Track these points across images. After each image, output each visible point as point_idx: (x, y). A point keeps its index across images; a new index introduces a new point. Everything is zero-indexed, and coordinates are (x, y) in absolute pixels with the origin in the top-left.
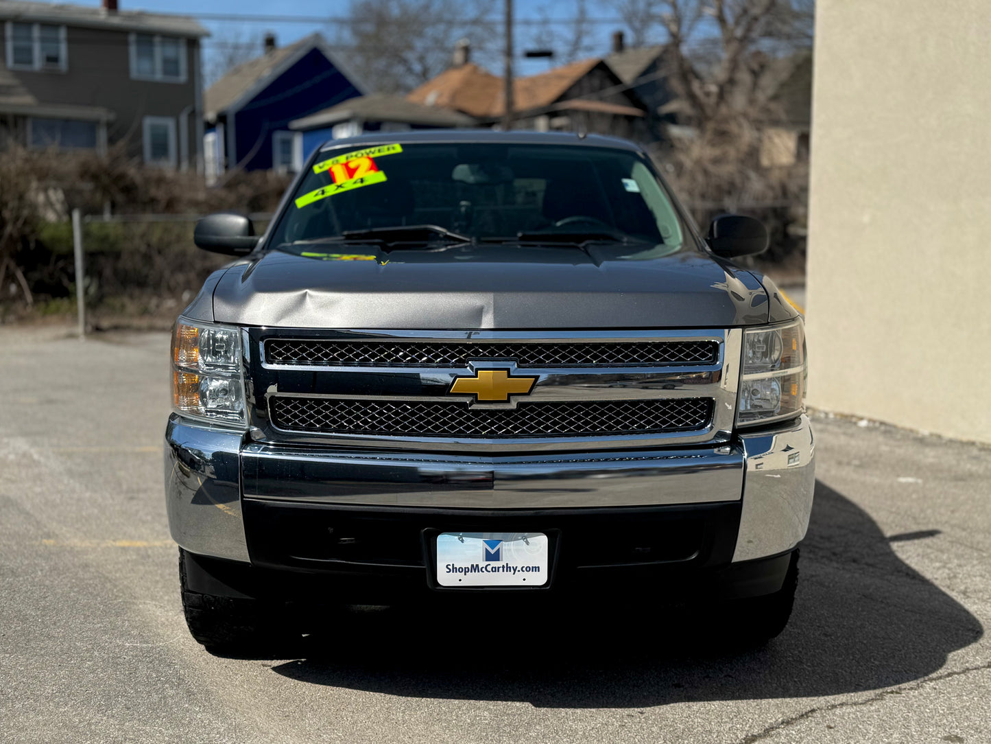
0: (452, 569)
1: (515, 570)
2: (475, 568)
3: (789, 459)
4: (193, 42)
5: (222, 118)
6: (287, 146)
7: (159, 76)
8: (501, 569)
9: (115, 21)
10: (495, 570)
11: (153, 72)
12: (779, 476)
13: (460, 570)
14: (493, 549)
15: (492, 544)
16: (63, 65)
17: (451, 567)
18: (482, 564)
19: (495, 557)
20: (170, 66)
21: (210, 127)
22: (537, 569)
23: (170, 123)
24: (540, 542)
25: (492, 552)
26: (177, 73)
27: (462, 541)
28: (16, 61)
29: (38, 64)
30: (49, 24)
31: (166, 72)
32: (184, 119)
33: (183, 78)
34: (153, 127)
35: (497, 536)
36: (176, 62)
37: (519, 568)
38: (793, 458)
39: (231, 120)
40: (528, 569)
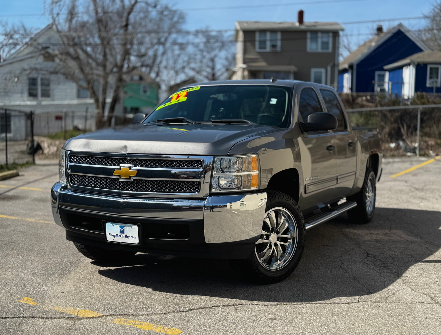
0: (111, 235)
1: (129, 237)
2: (117, 235)
3: (240, 205)
4: (335, 34)
5: (351, 67)
6: (382, 77)
7: (320, 50)
8: (125, 237)
9: (303, 27)
10: (123, 237)
11: (317, 49)
12: (236, 212)
13: (113, 236)
14: (122, 229)
15: (122, 227)
16: (279, 49)
17: (110, 234)
18: (119, 234)
19: (122, 232)
20: (325, 45)
21: (345, 71)
22: (135, 238)
23: (323, 70)
24: (136, 228)
25: (122, 230)
26: (328, 48)
27: (113, 225)
28: (260, 48)
29: (268, 49)
30: (273, 31)
31: (322, 48)
32: (329, 69)
33: (330, 50)
34: (315, 72)
35: (123, 225)
36: (327, 43)
37: (130, 237)
38: (242, 205)
39: (355, 67)
40: (133, 237)
